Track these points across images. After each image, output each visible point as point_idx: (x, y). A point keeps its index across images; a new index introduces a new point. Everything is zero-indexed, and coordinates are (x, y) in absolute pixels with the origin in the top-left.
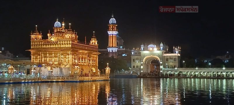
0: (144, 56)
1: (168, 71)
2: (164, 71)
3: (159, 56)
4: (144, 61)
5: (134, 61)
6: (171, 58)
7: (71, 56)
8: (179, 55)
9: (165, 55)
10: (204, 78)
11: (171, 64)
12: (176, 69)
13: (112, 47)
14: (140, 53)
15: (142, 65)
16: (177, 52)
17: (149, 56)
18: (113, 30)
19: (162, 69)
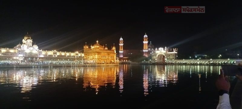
0: (157, 54)
1: (169, 61)
2: (167, 61)
3: (164, 53)
4: (157, 56)
5: (153, 56)
6: (171, 54)
7: (97, 55)
8: (177, 53)
9: (169, 53)
10: (188, 65)
11: (171, 57)
12: (173, 60)
13: (145, 49)
14: (155, 52)
15: (156, 58)
16: (174, 51)
17: (160, 54)
18: (145, 41)
19: (166, 60)
